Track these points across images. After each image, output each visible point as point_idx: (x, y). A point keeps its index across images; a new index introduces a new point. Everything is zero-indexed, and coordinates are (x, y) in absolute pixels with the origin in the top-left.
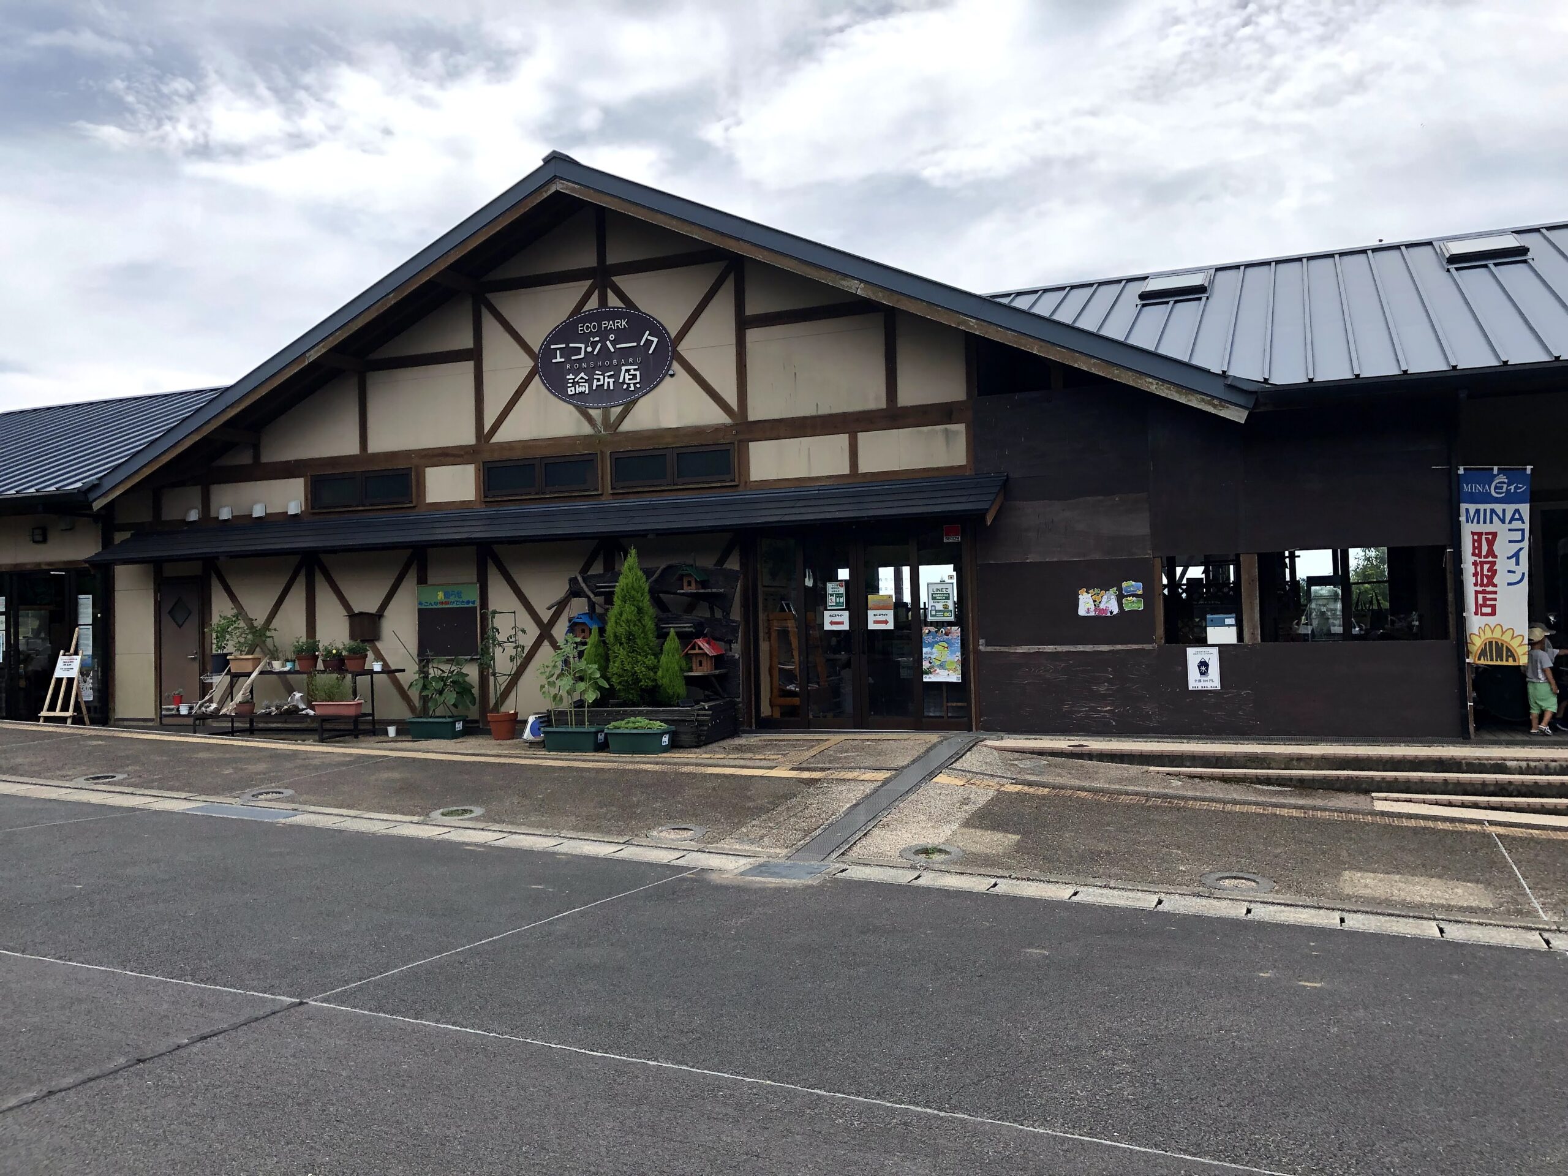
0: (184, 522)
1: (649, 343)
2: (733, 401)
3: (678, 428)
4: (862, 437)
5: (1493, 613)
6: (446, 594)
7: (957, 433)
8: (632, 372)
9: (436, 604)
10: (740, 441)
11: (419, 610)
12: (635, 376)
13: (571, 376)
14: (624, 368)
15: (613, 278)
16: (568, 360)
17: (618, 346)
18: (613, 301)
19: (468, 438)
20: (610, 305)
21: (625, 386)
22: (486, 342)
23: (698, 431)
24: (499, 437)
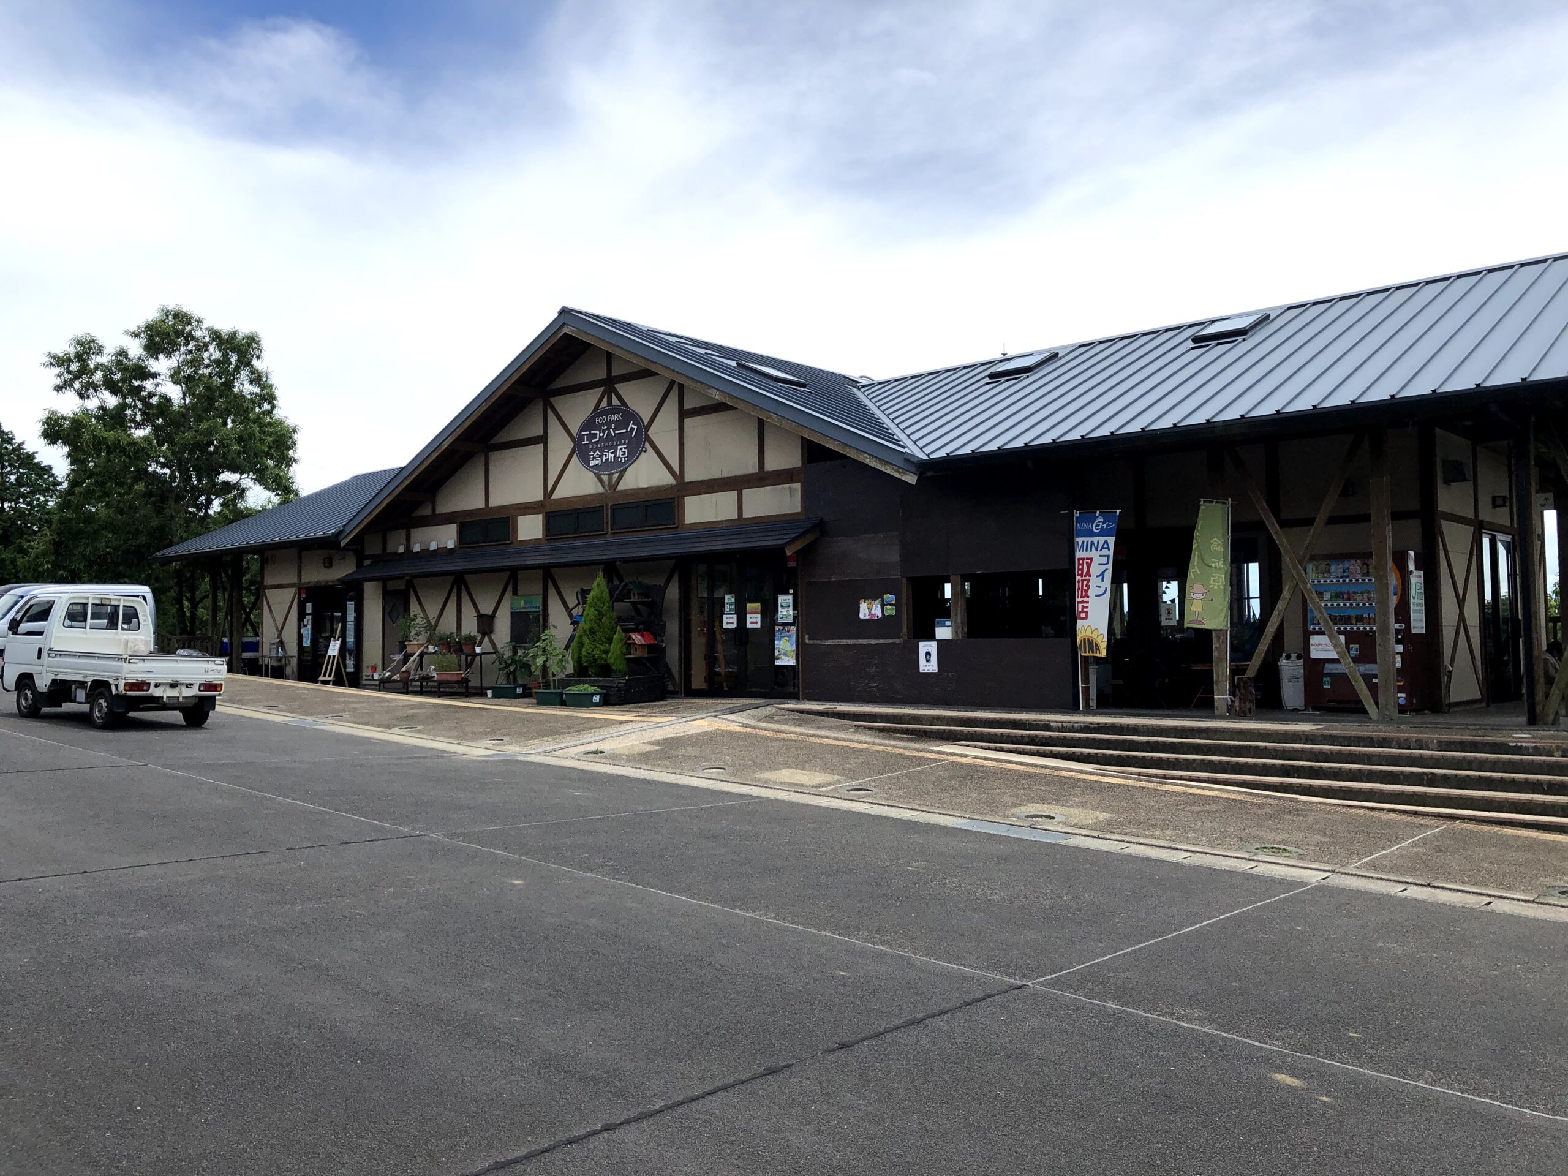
0: (396, 554)
1: (632, 429)
2: (676, 468)
3: (647, 488)
4: (745, 492)
5: (1086, 618)
6: (525, 603)
7: (796, 490)
8: (623, 450)
9: (520, 609)
10: (678, 497)
11: (511, 613)
12: (624, 452)
13: (592, 453)
14: (619, 447)
15: (616, 386)
16: (591, 443)
17: (617, 432)
18: (615, 401)
19: (539, 496)
20: (613, 404)
21: (620, 460)
22: (549, 431)
23: (658, 489)
24: (557, 495)
